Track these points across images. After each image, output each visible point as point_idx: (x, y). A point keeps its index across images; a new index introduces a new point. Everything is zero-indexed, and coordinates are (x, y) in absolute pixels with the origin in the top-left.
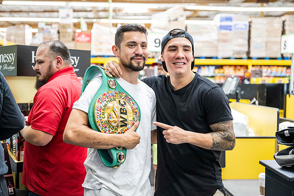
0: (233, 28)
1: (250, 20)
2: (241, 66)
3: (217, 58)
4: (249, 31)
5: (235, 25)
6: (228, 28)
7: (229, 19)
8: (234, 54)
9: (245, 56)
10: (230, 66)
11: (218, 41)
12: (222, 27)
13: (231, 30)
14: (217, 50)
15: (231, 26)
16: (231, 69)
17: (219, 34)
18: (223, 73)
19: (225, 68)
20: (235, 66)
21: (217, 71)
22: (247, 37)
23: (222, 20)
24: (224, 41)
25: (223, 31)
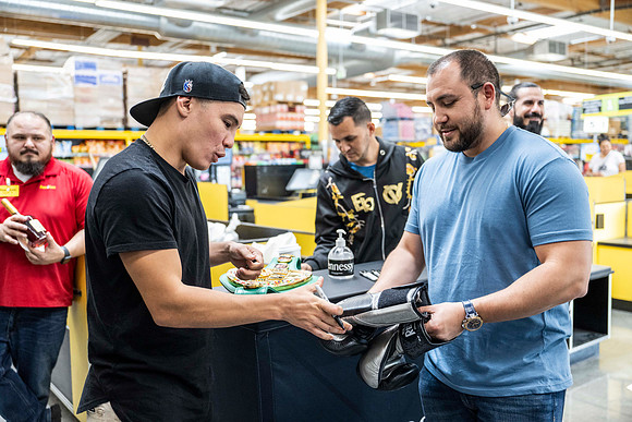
0: (98, 81)
1: (124, 70)
2: (115, 141)
3: (75, 128)
4: (125, 87)
5: (101, 77)
6: (90, 80)
7: (91, 66)
8: (102, 122)
9: (119, 125)
10: (98, 140)
11: (75, 100)
12: (79, 78)
13: (95, 84)
14: (74, 115)
15: (93, 77)
16: (100, 146)
17: (75, 88)
18: (87, 151)
19: (88, 143)
20: (106, 141)
21: (76, 149)
22: (121, 96)
23: (79, 66)
24: (85, 101)
25: (82, 85)
